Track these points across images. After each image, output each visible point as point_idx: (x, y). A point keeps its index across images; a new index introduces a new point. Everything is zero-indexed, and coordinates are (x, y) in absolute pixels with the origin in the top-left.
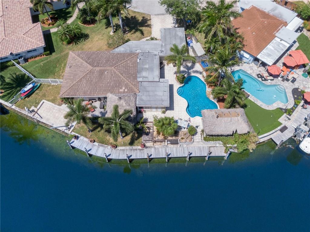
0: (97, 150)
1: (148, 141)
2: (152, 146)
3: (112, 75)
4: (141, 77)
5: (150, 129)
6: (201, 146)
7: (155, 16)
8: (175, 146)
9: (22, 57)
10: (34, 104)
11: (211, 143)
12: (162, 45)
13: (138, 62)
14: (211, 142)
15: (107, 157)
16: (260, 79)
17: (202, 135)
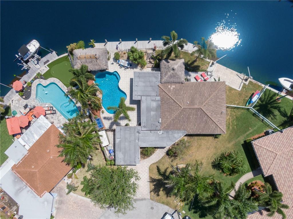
1: (151, 53)
3: (183, 101)
4: (157, 100)
5: (149, 62)
7: (145, 197)
10: (246, 87)
12: (138, 140)
13: (160, 119)
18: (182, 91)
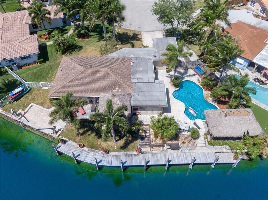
0: (86, 156)
1: (144, 146)
2: (149, 151)
3: (105, 76)
4: (136, 79)
5: (146, 132)
6: (206, 151)
7: (146, 33)
8: (176, 151)
9: (15, 64)
10: (22, 108)
11: (217, 148)
12: (155, 51)
13: (132, 65)
14: (216, 146)
15: (97, 163)
16: (257, 83)
17: (205, 139)
18: (105, 85)
